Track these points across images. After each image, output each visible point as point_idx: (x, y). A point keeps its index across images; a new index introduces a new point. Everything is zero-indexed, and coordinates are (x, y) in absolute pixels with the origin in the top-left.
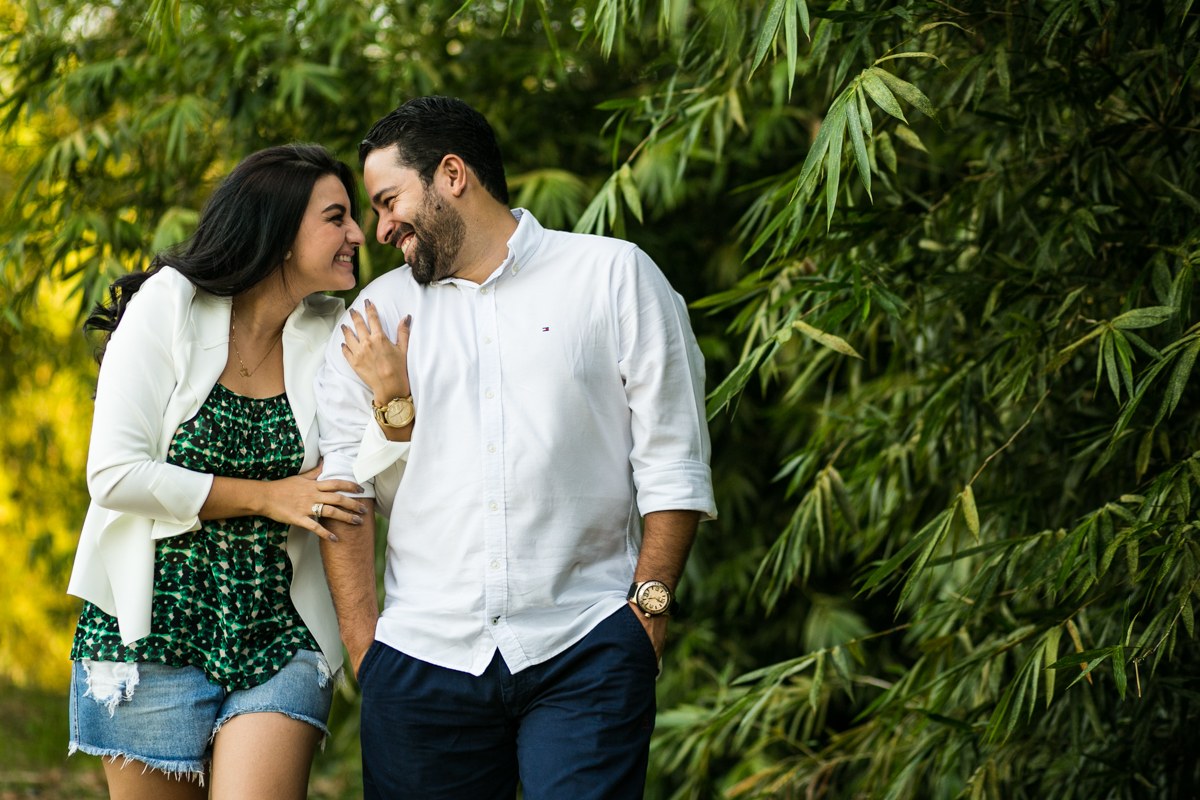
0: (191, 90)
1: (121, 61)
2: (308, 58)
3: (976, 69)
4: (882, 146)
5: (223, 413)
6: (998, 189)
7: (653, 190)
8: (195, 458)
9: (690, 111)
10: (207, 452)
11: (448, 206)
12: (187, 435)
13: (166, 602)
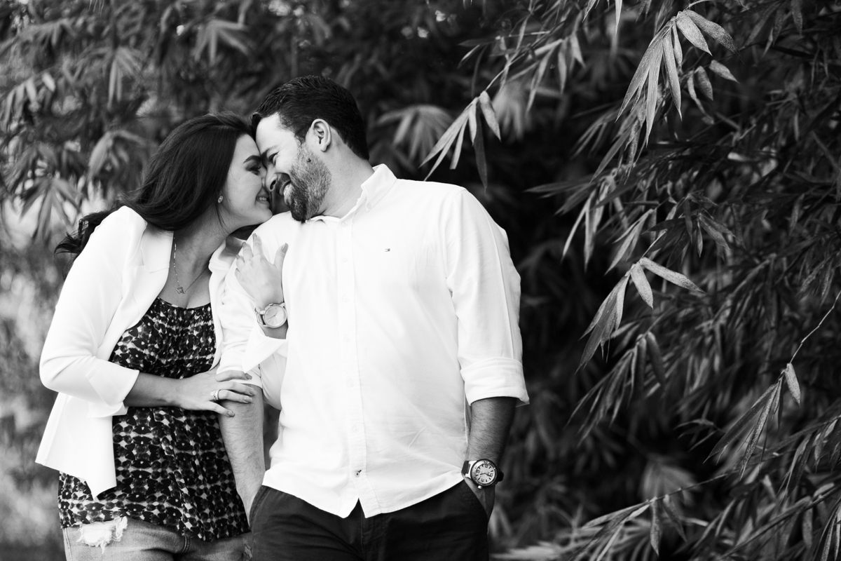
0: (126, 43)
1: (65, 22)
2: (221, 15)
3: (775, 13)
4: (699, 78)
5: (160, 322)
6: (794, 113)
7: (507, 121)
8: (137, 356)
9: (539, 51)
10: (146, 352)
11: (317, 159)
12: (131, 338)
13: (140, 477)
